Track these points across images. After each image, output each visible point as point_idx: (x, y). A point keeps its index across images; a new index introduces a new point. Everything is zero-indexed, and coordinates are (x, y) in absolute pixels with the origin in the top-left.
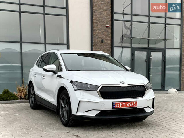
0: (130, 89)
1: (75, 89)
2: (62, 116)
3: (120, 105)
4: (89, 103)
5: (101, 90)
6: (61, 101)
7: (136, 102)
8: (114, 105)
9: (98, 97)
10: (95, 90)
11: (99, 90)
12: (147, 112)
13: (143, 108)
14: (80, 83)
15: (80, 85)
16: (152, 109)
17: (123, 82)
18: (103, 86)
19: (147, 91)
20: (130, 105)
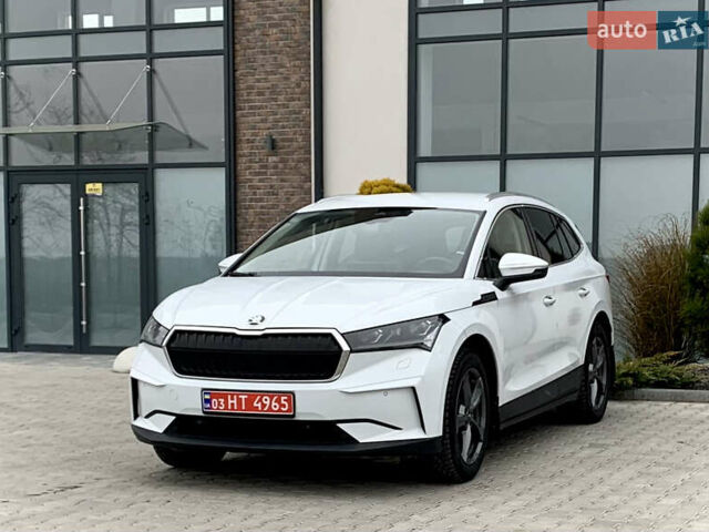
3: (226, 403)
5: (173, 345)
7: (291, 395)
8: (207, 401)
11: (165, 343)
13: (331, 424)
20: (264, 405)
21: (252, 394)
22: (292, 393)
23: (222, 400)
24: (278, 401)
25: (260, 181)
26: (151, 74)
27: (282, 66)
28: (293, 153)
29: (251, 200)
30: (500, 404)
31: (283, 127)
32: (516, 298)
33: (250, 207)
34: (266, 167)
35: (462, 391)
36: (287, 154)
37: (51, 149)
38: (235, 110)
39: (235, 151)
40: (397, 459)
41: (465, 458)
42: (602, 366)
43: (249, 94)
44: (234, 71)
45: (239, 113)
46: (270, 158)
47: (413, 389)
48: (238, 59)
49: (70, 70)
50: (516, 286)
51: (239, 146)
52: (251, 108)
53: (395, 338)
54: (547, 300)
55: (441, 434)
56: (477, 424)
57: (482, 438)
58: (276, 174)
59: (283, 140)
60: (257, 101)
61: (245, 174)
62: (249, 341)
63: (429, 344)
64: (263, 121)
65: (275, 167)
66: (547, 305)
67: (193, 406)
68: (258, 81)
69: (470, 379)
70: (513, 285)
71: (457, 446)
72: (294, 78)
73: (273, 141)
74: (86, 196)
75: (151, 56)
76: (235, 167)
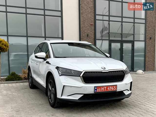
0: (111, 74)
1: (60, 74)
2: (49, 97)
3: (101, 89)
4: (72, 87)
5: (84, 76)
6: (49, 84)
7: (116, 86)
8: (96, 89)
9: (81, 82)
10: (78, 75)
11: (81, 75)
12: (126, 94)
13: (122, 91)
14: (65, 69)
15: (64, 71)
16: (130, 91)
17: (103, 68)
18: (85, 72)
19: (126, 75)
20: (110, 89)
21: (107, 86)
67: (91, 91)
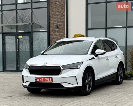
8: (36, 79)
11: (28, 68)
20: (47, 80)
21: (44, 78)
22: (52, 78)
23: (39, 79)
24: (49, 79)
25: (55, 34)
26: (32, 12)
27: (59, 10)
28: (61, 28)
29: (53, 39)
30: (95, 80)
31: (59, 23)
32: (99, 58)
33: (53, 40)
34: (56, 31)
35: (86, 77)
36: (60, 29)
37: (12, 29)
38: (49, 20)
39: (49, 28)
40: (73, 91)
41: (87, 91)
42: (122, 72)
43: (52, 16)
44: (49, 11)
45: (50, 20)
46: (57, 30)
47: (75, 76)
48: (50, 9)
49: (15, 12)
50: (99, 56)
51: (50, 27)
52: (52, 19)
53: (72, 67)
54: (107, 59)
55: (81, 85)
56: (90, 84)
57: (91, 86)
58: (58, 33)
59: (59, 26)
60: (54, 17)
61: (51, 33)
62: (44, 68)
63: (79, 68)
64: (55, 22)
65: (58, 31)
66: (107, 60)
67: (33, 80)
68: (54, 13)
69: (88, 75)
70: (98, 56)
71: (85, 88)
72: (62, 12)
73: (57, 26)
74: (19, 38)
75: (32, 9)
76: (49, 31)
